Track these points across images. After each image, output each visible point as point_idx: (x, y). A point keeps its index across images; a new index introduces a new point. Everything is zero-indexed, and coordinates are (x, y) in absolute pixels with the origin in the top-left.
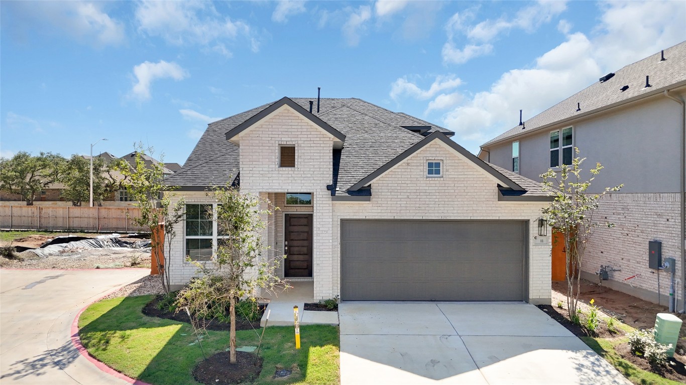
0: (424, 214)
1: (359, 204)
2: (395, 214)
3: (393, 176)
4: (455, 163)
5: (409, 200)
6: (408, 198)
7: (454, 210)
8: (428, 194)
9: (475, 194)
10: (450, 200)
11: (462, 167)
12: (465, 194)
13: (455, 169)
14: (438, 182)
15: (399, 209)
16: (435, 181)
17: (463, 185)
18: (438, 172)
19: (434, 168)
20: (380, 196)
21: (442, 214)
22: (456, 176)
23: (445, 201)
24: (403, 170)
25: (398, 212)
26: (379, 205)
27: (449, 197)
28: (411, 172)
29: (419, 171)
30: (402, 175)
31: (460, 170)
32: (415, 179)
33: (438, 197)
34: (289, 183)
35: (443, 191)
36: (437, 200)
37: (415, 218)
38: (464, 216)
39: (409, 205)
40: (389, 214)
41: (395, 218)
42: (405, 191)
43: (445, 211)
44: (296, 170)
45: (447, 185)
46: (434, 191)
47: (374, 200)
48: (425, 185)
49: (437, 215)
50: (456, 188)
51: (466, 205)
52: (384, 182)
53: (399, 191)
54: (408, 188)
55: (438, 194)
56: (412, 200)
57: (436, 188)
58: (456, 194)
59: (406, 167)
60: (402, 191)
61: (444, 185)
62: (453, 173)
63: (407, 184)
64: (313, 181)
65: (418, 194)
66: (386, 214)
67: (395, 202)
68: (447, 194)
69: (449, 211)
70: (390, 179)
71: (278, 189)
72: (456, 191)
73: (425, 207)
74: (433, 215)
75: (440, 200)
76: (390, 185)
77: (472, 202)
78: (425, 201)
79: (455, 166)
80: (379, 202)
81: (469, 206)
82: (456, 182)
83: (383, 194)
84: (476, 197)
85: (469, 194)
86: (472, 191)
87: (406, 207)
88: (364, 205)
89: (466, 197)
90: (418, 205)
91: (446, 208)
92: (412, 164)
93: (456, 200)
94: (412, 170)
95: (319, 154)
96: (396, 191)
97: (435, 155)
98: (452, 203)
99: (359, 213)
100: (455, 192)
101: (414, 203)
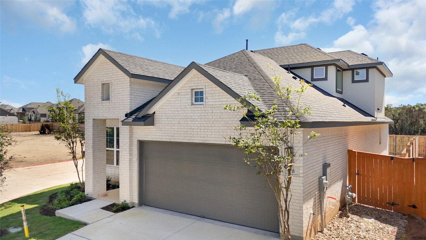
0: (190, 138)
1: (148, 128)
2: (170, 137)
3: (169, 105)
4: (212, 90)
5: (179, 125)
6: (179, 123)
7: (212, 134)
8: (193, 120)
9: (229, 119)
10: (209, 125)
11: (218, 94)
12: (221, 120)
13: (212, 96)
14: (199, 109)
15: (173, 132)
16: (199, 108)
17: (219, 111)
18: (202, 100)
19: (199, 96)
20: (161, 122)
21: (203, 139)
22: (214, 103)
23: (205, 126)
24: (175, 99)
25: (173, 135)
26: (160, 129)
27: (207, 122)
28: (181, 100)
29: (186, 99)
30: (174, 103)
31: (216, 97)
32: (184, 107)
33: (200, 122)
34: (107, 112)
35: (204, 117)
36: (199, 125)
37: (184, 141)
38: (220, 141)
39: (179, 130)
40: (167, 137)
41: (171, 141)
42: (177, 117)
43: (206, 136)
44: (110, 102)
45: (207, 112)
46: (197, 117)
47: (157, 125)
48: (190, 112)
49: (199, 138)
50: (213, 114)
51: (221, 131)
52: (163, 110)
53: (173, 117)
54: (179, 115)
55: (199, 120)
56: (182, 125)
57: (199, 114)
58: (213, 120)
59: (177, 97)
60: (175, 117)
61: (204, 112)
62: (211, 100)
63: (178, 111)
64: (119, 110)
65: (186, 120)
66: (164, 137)
67: (171, 127)
68: (207, 120)
69: (208, 136)
70: (167, 107)
71: (101, 117)
72: (214, 117)
73: (191, 132)
74: (196, 138)
75: (202, 125)
76: (167, 112)
77: (226, 128)
78: (191, 126)
79: (212, 94)
80: (160, 127)
81: (224, 131)
82: (213, 109)
83: (163, 120)
84: (230, 122)
85: (224, 120)
86: (226, 117)
87: (178, 131)
88: (151, 129)
89: (222, 122)
90: (186, 130)
91: (206, 133)
92: (182, 94)
93: (213, 125)
94: (182, 99)
95: (122, 89)
96: (171, 117)
97: (197, 85)
98: (211, 128)
99: (148, 135)
100: (212, 118)
101: (183, 127)
